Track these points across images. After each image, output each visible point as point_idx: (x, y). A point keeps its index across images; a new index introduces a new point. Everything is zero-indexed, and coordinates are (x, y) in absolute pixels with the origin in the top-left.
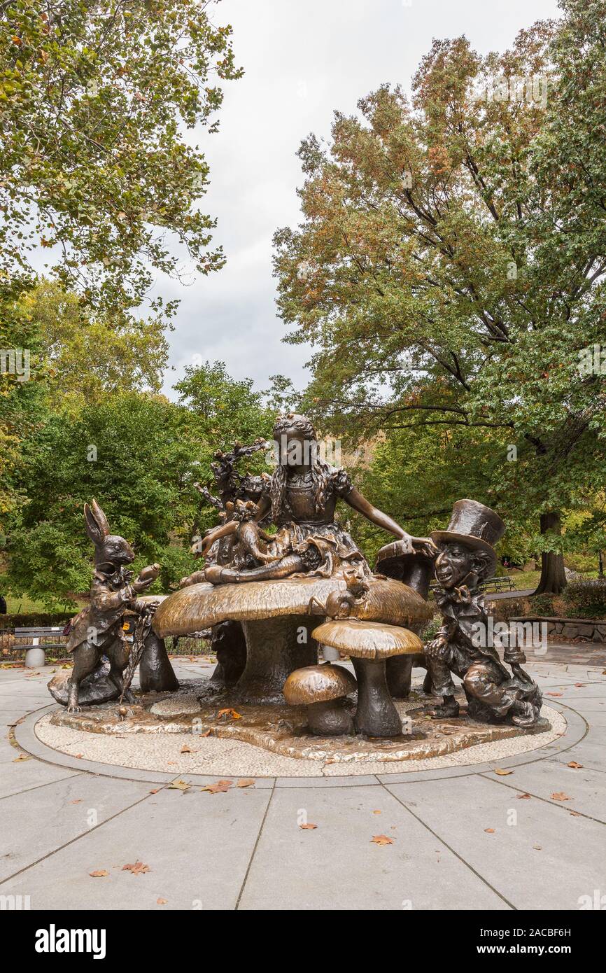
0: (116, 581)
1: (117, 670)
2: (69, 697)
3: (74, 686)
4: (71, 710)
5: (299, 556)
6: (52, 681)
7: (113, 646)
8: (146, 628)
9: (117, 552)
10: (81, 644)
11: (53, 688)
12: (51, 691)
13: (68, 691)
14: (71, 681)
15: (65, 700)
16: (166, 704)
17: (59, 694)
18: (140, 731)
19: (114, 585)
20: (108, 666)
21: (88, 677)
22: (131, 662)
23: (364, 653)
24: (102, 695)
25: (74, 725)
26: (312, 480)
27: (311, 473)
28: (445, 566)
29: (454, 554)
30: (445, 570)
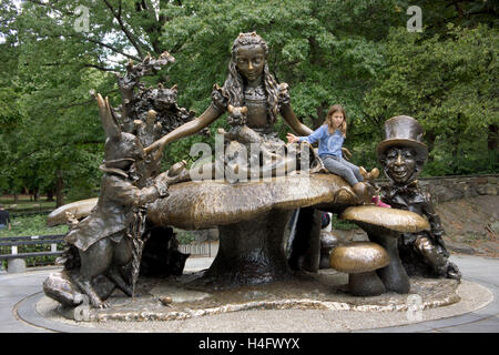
26: (266, 94)
27: (264, 87)
28: (402, 165)
29: (407, 157)
30: (402, 169)
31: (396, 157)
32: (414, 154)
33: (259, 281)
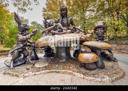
0: (25, 34)
1: (25, 57)
2: (11, 65)
3: (12, 62)
4: (11, 69)
5: (71, 30)
6: (6, 61)
7: (24, 51)
8: (33, 47)
9: (25, 26)
10: (14, 51)
11: (6, 63)
12: (5, 64)
13: (10, 63)
14: (11, 60)
15: (9, 66)
16: (38, 63)
17: (8, 64)
18: (35, 75)
19: (24, 35)
20: (23, 56)
21: (17, 59)
22: (29, 54)
23: (105, 48)
24: (21, 63)
25: (11, 74)
26: (67, 19)
27: (67, 17)
28: (101, 32)
29: (102, 30)
30: (100, 33)
31: (98, 30)
32: (104, 29)
33: (62, 61)
